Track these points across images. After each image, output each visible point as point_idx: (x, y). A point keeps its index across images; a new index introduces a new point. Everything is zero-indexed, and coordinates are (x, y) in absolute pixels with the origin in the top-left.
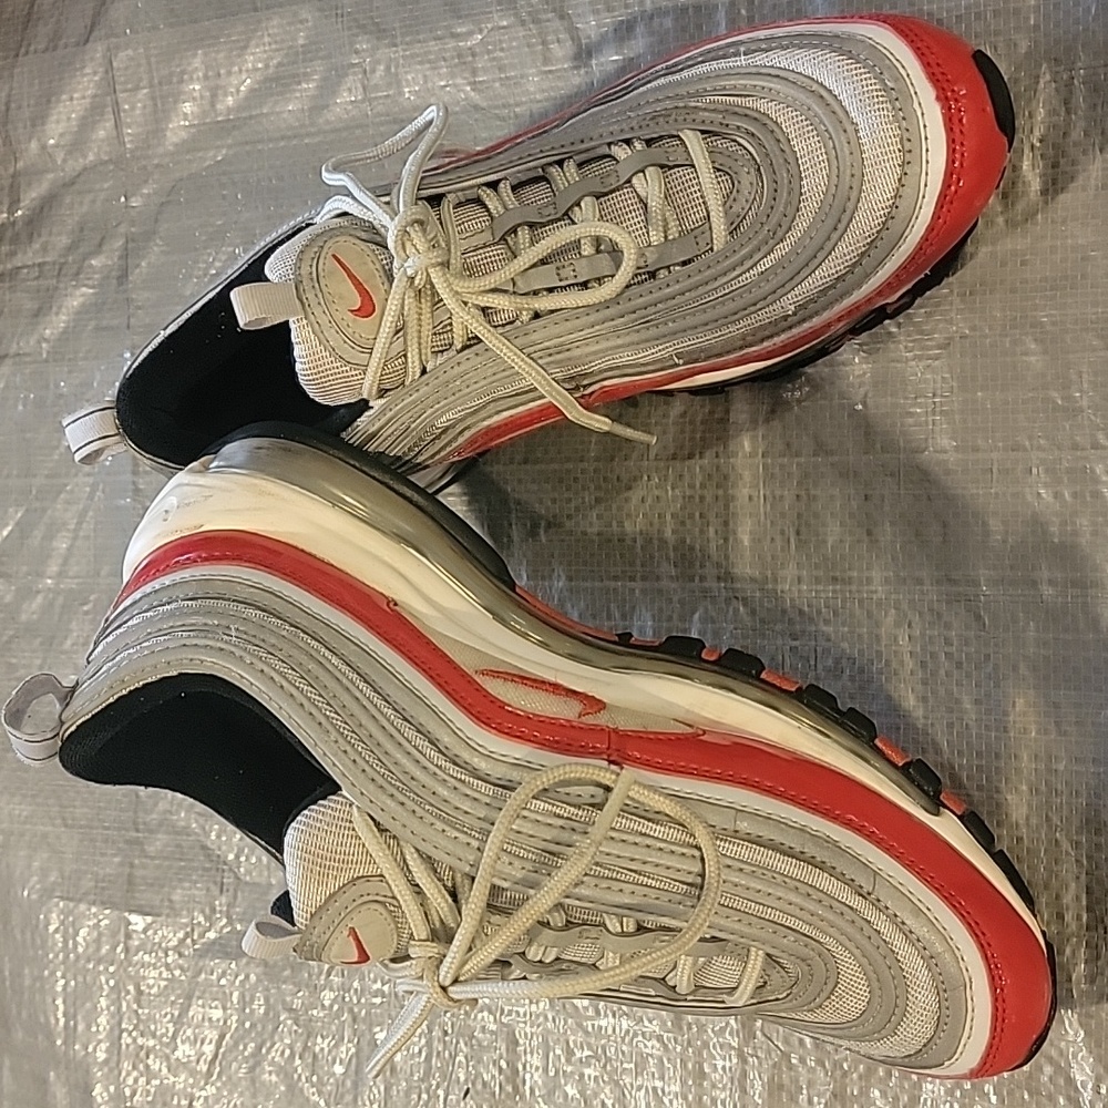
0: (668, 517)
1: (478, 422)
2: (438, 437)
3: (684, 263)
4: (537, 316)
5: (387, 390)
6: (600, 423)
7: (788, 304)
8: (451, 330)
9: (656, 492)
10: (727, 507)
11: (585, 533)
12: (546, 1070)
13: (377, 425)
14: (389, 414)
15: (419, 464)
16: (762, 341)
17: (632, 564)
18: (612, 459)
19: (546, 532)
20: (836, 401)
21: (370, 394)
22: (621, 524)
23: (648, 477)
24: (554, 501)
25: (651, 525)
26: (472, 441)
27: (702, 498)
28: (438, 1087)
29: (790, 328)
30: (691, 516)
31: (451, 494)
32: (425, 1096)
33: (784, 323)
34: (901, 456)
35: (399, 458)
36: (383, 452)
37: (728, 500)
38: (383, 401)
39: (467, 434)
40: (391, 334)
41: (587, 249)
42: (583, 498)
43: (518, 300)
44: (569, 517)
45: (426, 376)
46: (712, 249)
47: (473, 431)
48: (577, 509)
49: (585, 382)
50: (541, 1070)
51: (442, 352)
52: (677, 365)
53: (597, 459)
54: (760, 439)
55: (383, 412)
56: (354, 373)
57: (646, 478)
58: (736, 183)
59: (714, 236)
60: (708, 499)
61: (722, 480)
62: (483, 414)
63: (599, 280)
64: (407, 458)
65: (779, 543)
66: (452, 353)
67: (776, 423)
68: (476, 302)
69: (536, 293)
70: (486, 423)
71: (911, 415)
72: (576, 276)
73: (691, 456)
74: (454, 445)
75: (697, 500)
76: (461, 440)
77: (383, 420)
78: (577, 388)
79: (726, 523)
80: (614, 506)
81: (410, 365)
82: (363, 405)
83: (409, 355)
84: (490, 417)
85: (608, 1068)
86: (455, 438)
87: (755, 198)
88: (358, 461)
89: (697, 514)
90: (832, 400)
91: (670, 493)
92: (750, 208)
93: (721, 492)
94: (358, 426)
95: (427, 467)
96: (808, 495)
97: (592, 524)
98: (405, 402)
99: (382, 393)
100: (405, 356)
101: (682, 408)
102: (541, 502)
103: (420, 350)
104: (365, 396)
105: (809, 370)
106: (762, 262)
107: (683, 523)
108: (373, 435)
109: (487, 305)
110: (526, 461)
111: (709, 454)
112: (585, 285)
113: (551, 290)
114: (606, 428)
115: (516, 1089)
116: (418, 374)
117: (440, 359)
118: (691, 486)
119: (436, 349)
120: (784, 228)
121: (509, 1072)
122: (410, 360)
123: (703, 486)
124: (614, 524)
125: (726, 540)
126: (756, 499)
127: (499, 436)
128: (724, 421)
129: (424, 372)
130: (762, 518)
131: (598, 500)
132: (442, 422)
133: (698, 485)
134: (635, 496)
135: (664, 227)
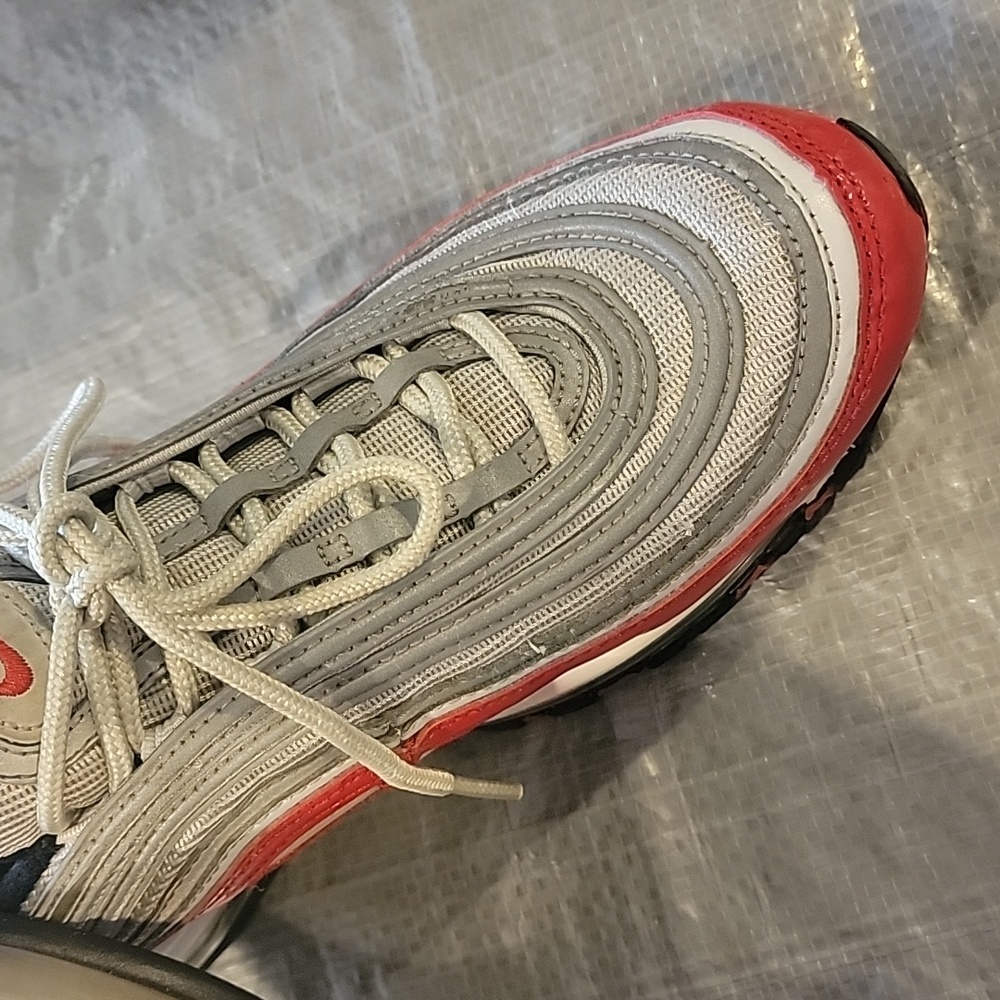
0: (564, 908)
1: (246, 827)
2: (185, 869)
3: (512, 494)
4: (302, 625)
5: (84, 810)
6: (437, 782)
7: (682, 518)
8: (170, 684)
9: (536, 874)
10: (647, 867)
11: (444, 967)
13: (78, 873)
14: (94, 849)
15: (165, 924)
16: (655, 589)
18: (457, 842)
19: (385, 979)
20: (764, 668)
21: (52, 825)
22: (496, 939)
23: (518, 854)
24: (386, 930)
25: (541, 926)
26: (244, 862)
27: (607, 866)
29: (692, 559)
30: (597, 896)
33: (682, 552)
34: (887, 723)
35: (128, 922)
36: (100, 918)
37: (647, 856)
38: (77, 831)
39: (233, 853)
41: (359, 508)
42: (429, 913)
43: (269, 607)
44: (415, 948)
45: (142, 768)
46: (549, 464)
47: (240, 845)
48: (423, 932)
49: (402, 720)
51: (162, 722)
52: (539, 656)
53: (437, 848)
54: (668, 753)
55: (81, 849)
56: (15, 793)
57: (516, 857)
58: (556, 365)
59: (548, 444)
60: (617, 863)
61: (630, 829)
62: (251, 812)
63: (389, 549)
64: (141, 919)
65: (740, 899)
66: (177, 721)
67: (685, 726)
68: (200, 628)
69: (293, 591)
70: (258, 827)
71: (882, 658)
72: (351, 553)
73: (572, 807)
74: (215, 876)
75: (601, 870)
76: (224, 865)
77: (86, 861)
78: (391, 732)
79: (654, 894)
80: (479, 913)
81: (111, 756)
82: (47, 847)
83: (106, 738)
84: (264, 813)
86: (214, 866)
87: (590, 381)
88: (58, 944)
89: (606, 892)
90: (757, 669)
91: (556, 868)
92: (588, 395)
93: (632, 848)
94: (45, 885)
95: (179, 926)
96: (765, 817)
97: (452, 948)
98: (116, 821)
99: (74, 816)
100: (99, 743)
101: (540, 742)
102: (366, 935)
103: (123, 726)
104: (45, 829)
105: (710, 635)
106: (628, 465)
107: (588, 911)
108: (75, 893)
109: (221, 627)
110: (330, 881)
111: (600, 796)
112: (368, 561)
113: (317, 581)
114: (449, 788)
116: (128, 769)
117: (161, 734)
118: (586, 850)
119: (151, 721)
120: (647, 410)
122: (108, 748)
123: (604, 846)
124: (486, 940)
125: (661, 918)
126: (687, 844)
127: (285, 844)
128: (609, 741)
129: (137, 762)
130: (706, 869)
131: (452, 911)
132: (186, 842)
133: (595, 845)
134: (506, 887)
135: (469, 449)
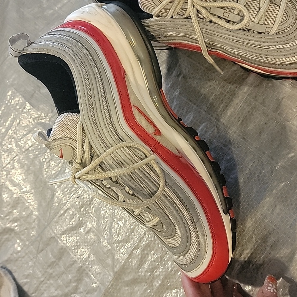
0: (214, 95)
1: (179, 39)
2: (166, 37)
3: (259, 33)
4: (211, 21)
5: (160, 16)
6: (210, 60)
7: (279, 61)
8: (186, 11)
9: (215, 86)
10: (230, 102)
11: (191, 85)
12: (99, 205)
13: (152, 24)
14: (156, 23)
15: (158, 40)
17: (197, 100)
18: (210, 70)
19: (182, 78)
20: (275, 94)
21: (154, 14)
22: (201, 88)
23: (216, 81)
24: (189, 71)
25: (208, 94)
26: (174, 44)
27: (225, 95)
28: (73, 191)
30: (220, 98)
31: (165, 52)
32: (69, 191)
33: (274, 65)
34: (282, 119)
35: (153, 36)
36: (150, 32)
37: (232, 100)
38: (157, 18)
39: (174, 41)
40: (169, 2)
41: (236, 12)
42: (196, 76)
43: (208, 14)
44: (190, 78)
45: (171, 19)
46: (269, 33)
47: (176, 41)
48: (193, 77)
49: (213, 47)
50: (98, 204)
51: (180, 15)
53: (206, 68)
54: (250, 90)
55: (155, 21)
56: (153, 6)
57: (215, 81)
58: (288, 19)
59: (272, 30)
60: (227, 97)
61: (233, 94)
62: (181, 38)
63: (233, 23)
64: (155, 37)
65: (236, 120)
66: (182, 17)
67: (257, 89)
68: (197, 7)
69: (214, 15)
70: (180, 41)
71: (292, 110)
72: (228, 17)
73: (230, 83)
74: (169, 41)
75: (224, 95)
76: (172, 41)
77: (154, 23)
78: (210, 47)
79: (227, 106)
80: (202, 83)
81: (169, 13)
82: (151, 16)
83: (170, 10)
84: (183, 40)
85: (113, 214)
86: (170, 40)
87: (290, 27)
89: (221, 99)
90: (275, 92)
91: (218, 89)
92: (287, 29)
93: (231, 97)
94: (147, 21)
95: (160, 42)
96: (252, 112)
97: (194, 83)
98: (162, 22)
99: (158, 16)
100: (169, 10)
101: (236, 69)
102: (185, 69)
103: (174, 11)
104: (153, 14)
105: (274, 80)
106: (279, 46)
107: (216, 99)
108: (149, 26)
109: (200, 10)
110: (188, 56)
111: (235, 85)
112: (229, 21)
113: (219, 17)
114: (211, 63)
115: (90, 204)
116: (170, 17)
117: (178, 17)
118: (225, 91)
119: (179, 13)
120: (292, 40)
121: (91, 199)
122: (170, 12)
123: (228, 93)
125: (224, 110)
126: (238, 105)
127: (182, 47)
128: (244, 79)
129: (172, 17)
130: (237, 111)
131: (200, 79)
132: (170, 34)
133: (227, 91)
134: (210, 84)
135: (260, 19)
